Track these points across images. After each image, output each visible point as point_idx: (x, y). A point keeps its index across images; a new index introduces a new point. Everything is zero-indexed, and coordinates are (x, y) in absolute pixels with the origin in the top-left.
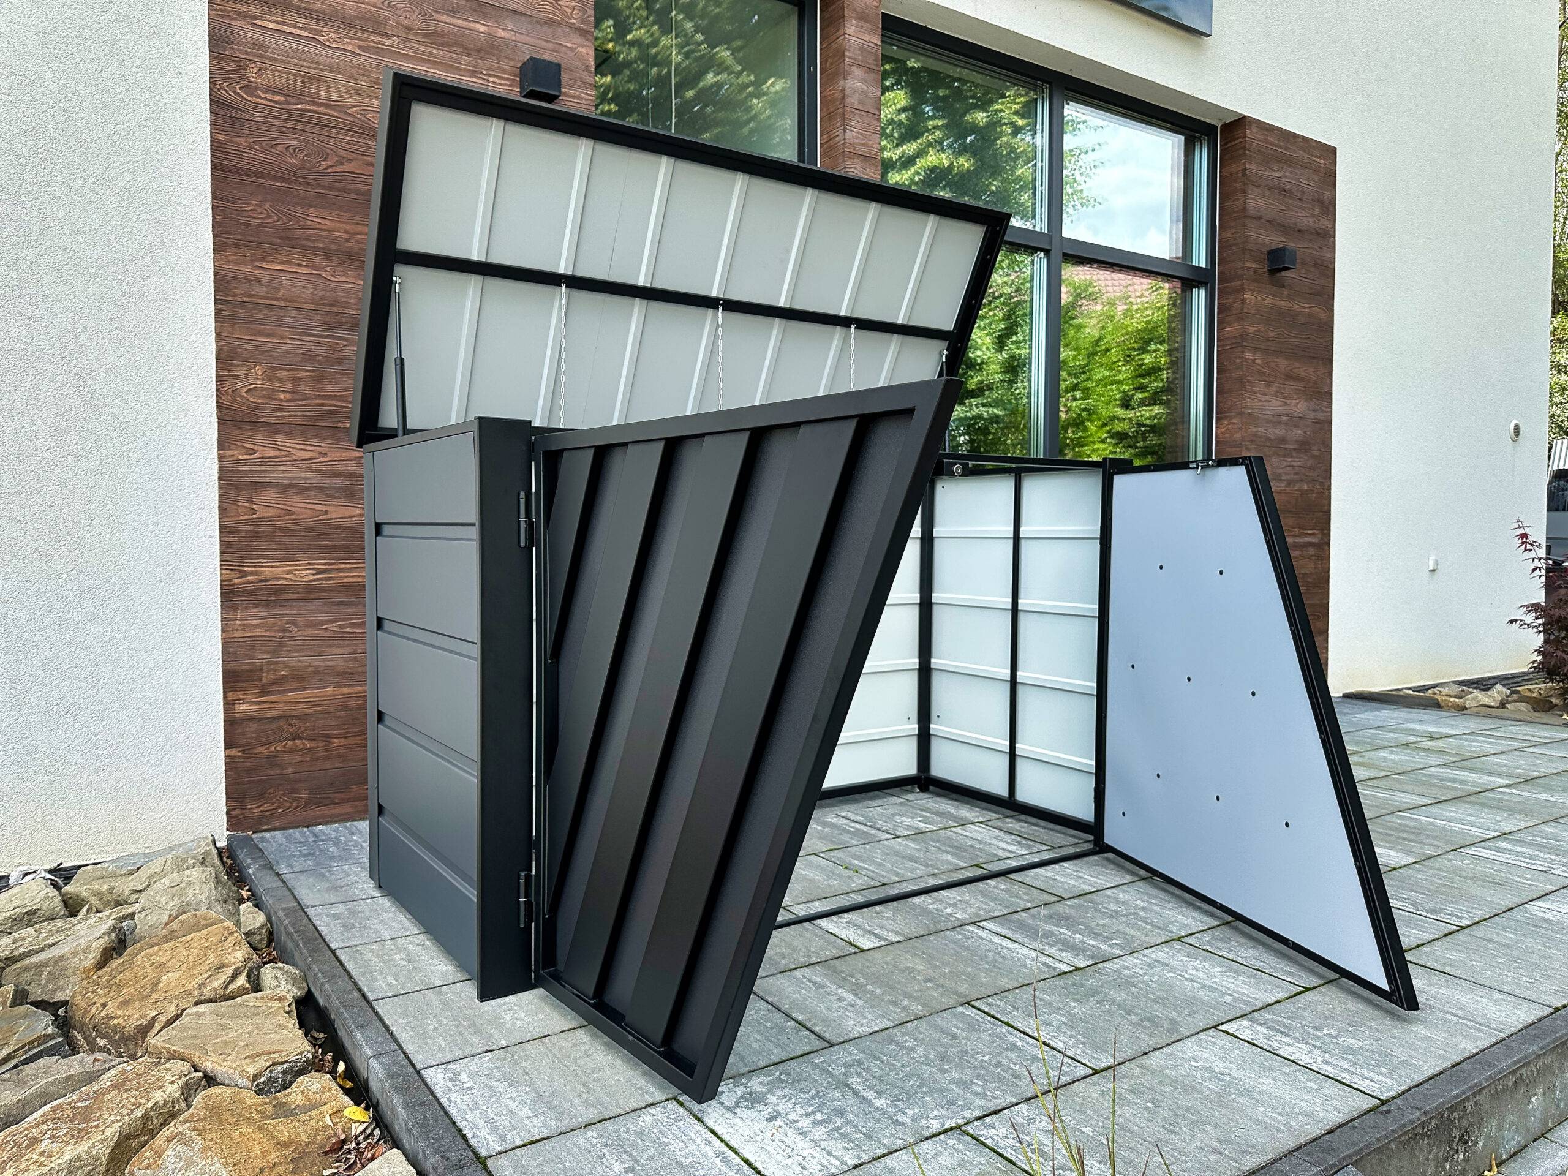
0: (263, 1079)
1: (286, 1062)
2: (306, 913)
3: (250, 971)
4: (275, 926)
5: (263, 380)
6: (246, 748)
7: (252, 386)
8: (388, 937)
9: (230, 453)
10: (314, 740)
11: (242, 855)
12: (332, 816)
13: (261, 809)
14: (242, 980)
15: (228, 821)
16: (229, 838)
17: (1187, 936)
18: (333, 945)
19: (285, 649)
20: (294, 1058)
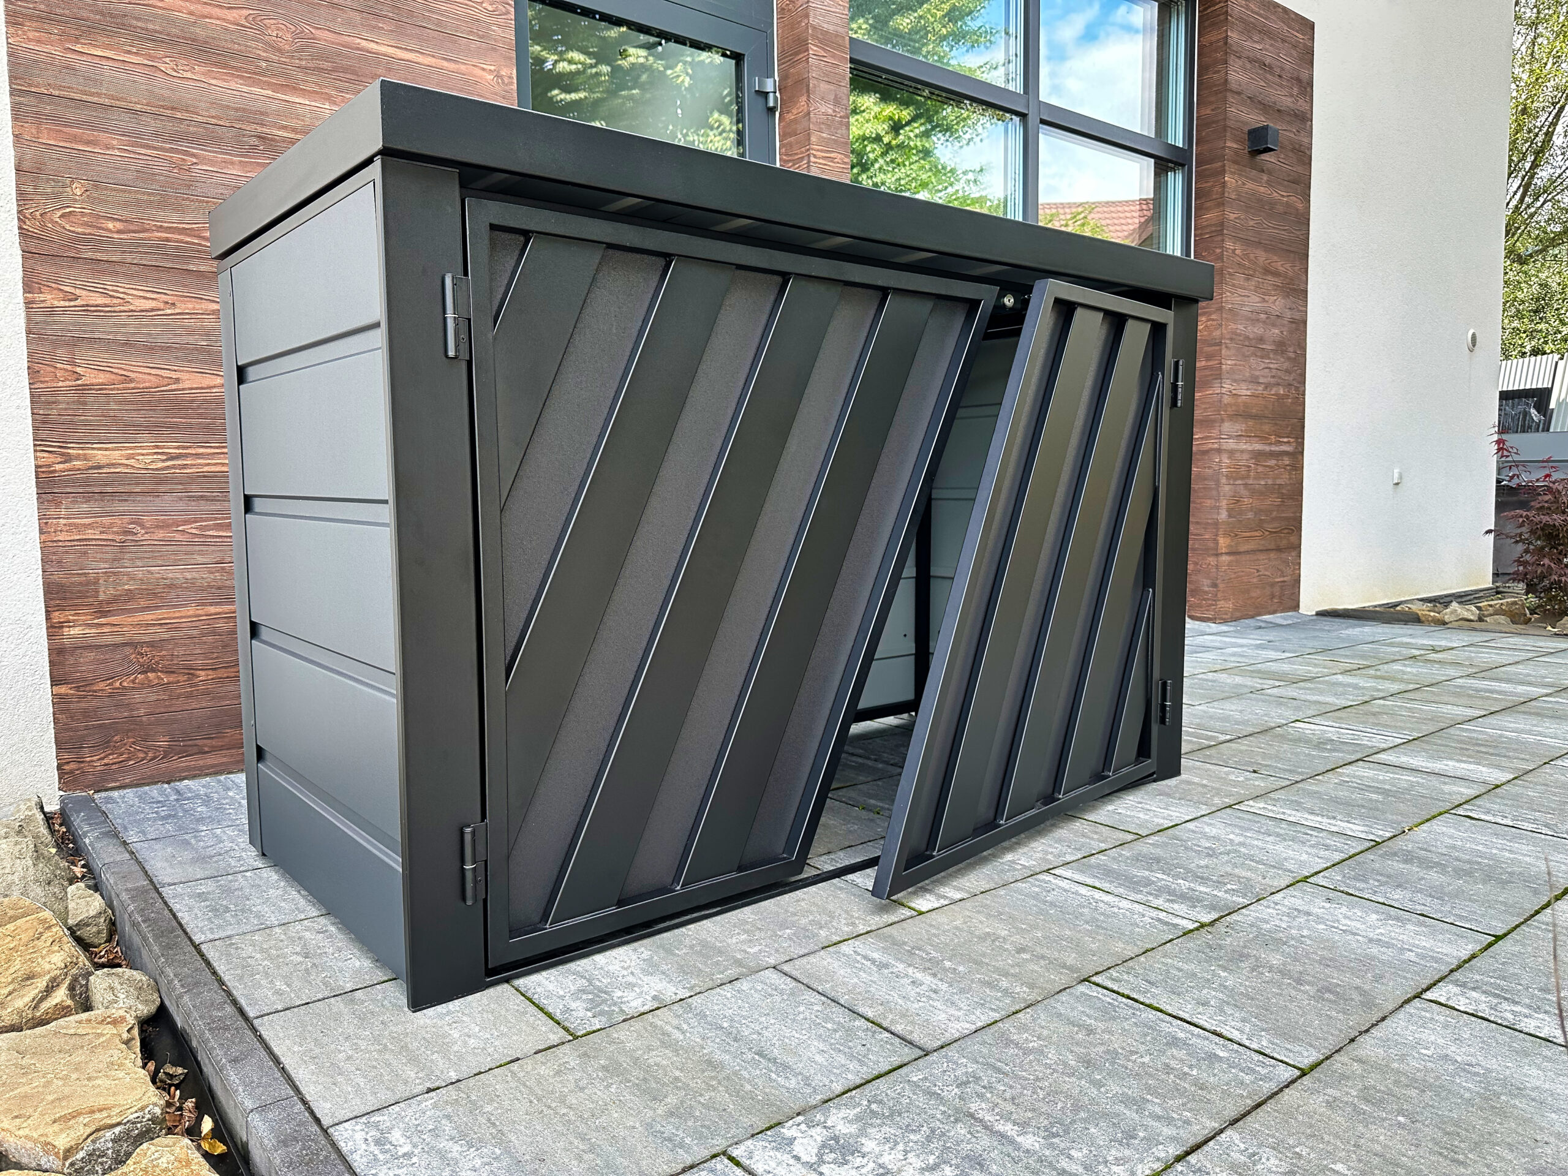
0: (81, 1154)
1: (119, 1124)
2: (160, 894)
3: (75, 980)
4: (117, 914)
5: (83, 201)
6: (83, 685)
7: (68, 210)
8: (276, 923)
9: (42, 297)
10: (173, 672)
11: (79, 822)
12: (200, 768)
13: (106, 761)
14: (61, 995)
15: (60, 779)
16: (62, 800)
17: (1312, 875)
18: (198, 938)
19: (127, 556)
20: (131, 1117)
